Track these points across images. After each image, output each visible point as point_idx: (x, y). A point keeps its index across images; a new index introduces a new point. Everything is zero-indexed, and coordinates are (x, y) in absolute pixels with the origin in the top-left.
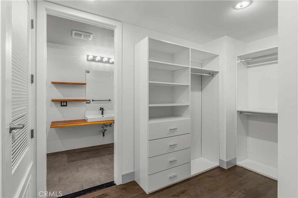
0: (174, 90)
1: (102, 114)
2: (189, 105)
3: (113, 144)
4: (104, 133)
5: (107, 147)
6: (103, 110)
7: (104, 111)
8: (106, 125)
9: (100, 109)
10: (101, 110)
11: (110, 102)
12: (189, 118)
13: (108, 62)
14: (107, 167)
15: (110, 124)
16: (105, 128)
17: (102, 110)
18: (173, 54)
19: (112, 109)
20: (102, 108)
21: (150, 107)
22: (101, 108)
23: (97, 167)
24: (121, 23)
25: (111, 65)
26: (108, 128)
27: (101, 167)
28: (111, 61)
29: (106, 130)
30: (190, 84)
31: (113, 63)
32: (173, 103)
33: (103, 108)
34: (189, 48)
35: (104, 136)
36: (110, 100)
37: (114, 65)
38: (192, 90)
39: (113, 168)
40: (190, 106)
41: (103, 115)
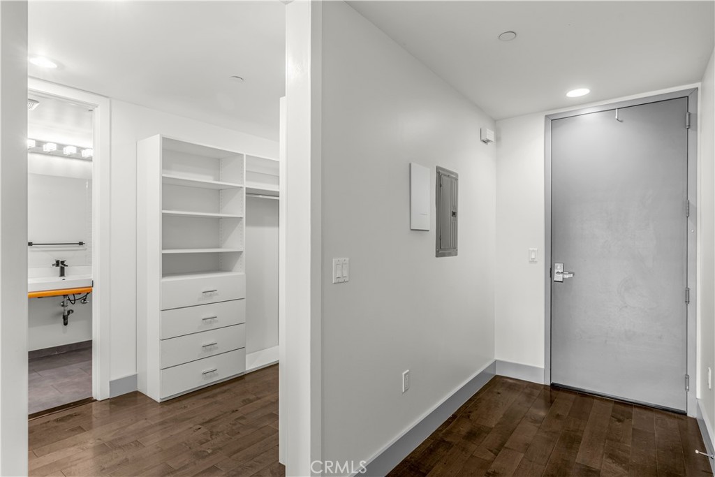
0: (219, 225)
1: (62, 274)
2: (242, 252)
3: (90, 342)
4: (65, 318)
5: (74, 349)
6: (64, 265)
7: (65, 267)
8: (72, 298)
9: (55, 262)
10: (57, 265)
11: (81, 247)
12: (243, 273)
13: (77, 157)
14: (76, 380)
15: (83, 296)
16: (70, 307)
17: (60, 265)
18: (219, 160)
19: (88, 263)
20: (61, 260)
21: (163, 254)
22: (58, 262)
23: (52, 384)
24: (108, 100)
25: (86, 163)
26: (77, 307)
27: (60, 382)
28: (85, 154)
29: (73, 311)
30: (244, 215)
31: (90, 159)
32: (218, 247)
33: (63, 262)
34: (242, 155)
35: (66, 324)
36: (81, 244)
37: (92, 163)
38: (248, 224)
39: (90, 380)
40: (244, 254)
41: (63, 278)
